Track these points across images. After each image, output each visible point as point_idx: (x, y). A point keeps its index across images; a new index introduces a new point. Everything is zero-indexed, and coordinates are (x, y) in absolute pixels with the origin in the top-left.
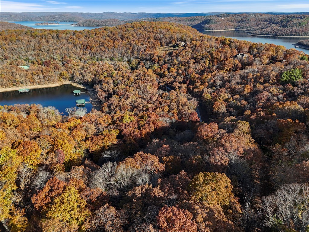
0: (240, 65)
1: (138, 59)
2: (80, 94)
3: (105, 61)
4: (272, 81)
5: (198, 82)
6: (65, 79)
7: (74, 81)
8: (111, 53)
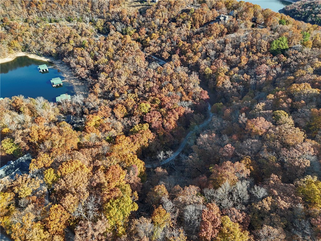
0: (226, 30)
1: (103, 19)
2: (48, 70)
3: (61, 23)
4: (264, 50)
5: (189, 52)
6: (16, 49)
7: (29, 51)
8: (65, 12)
